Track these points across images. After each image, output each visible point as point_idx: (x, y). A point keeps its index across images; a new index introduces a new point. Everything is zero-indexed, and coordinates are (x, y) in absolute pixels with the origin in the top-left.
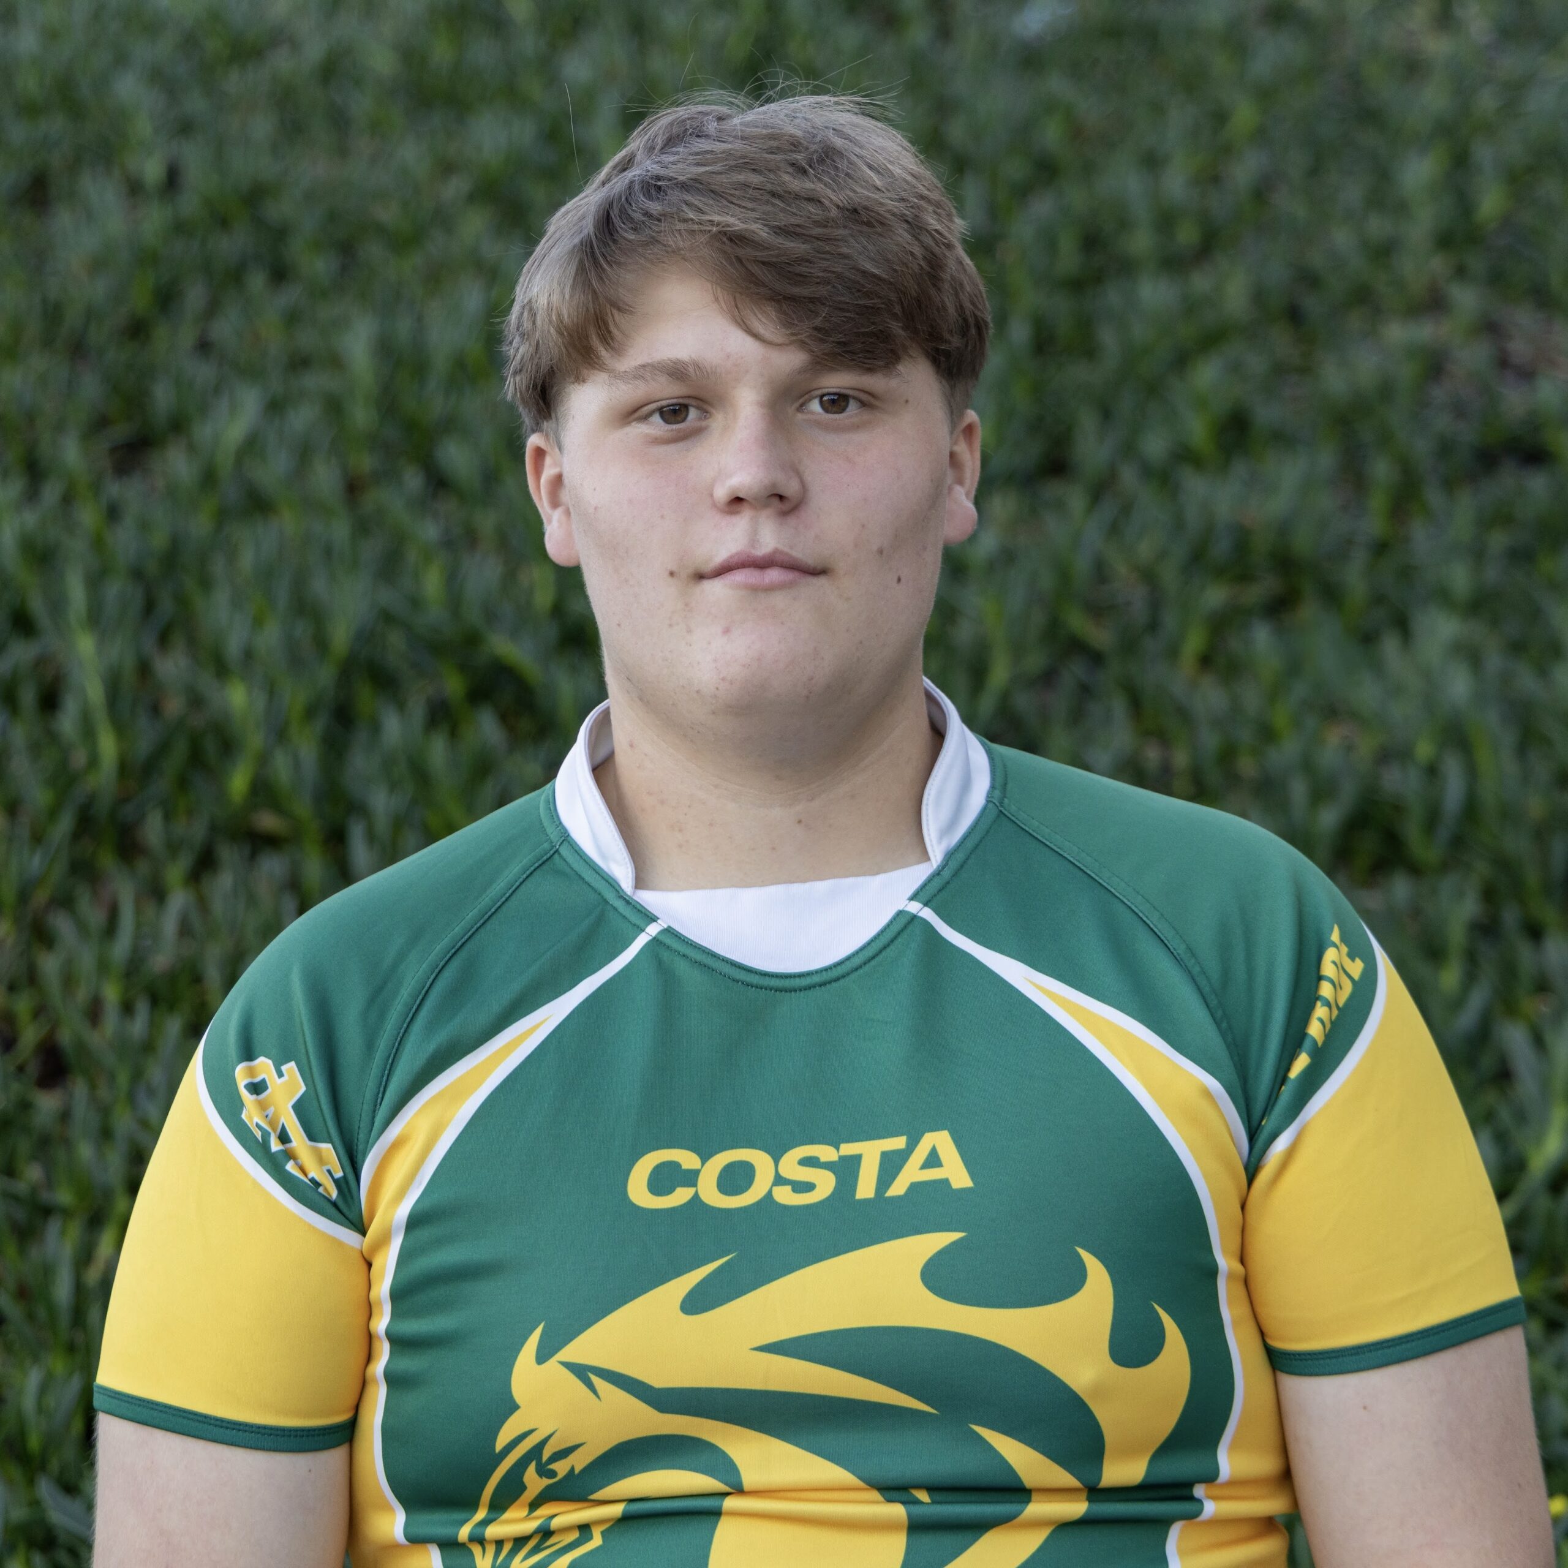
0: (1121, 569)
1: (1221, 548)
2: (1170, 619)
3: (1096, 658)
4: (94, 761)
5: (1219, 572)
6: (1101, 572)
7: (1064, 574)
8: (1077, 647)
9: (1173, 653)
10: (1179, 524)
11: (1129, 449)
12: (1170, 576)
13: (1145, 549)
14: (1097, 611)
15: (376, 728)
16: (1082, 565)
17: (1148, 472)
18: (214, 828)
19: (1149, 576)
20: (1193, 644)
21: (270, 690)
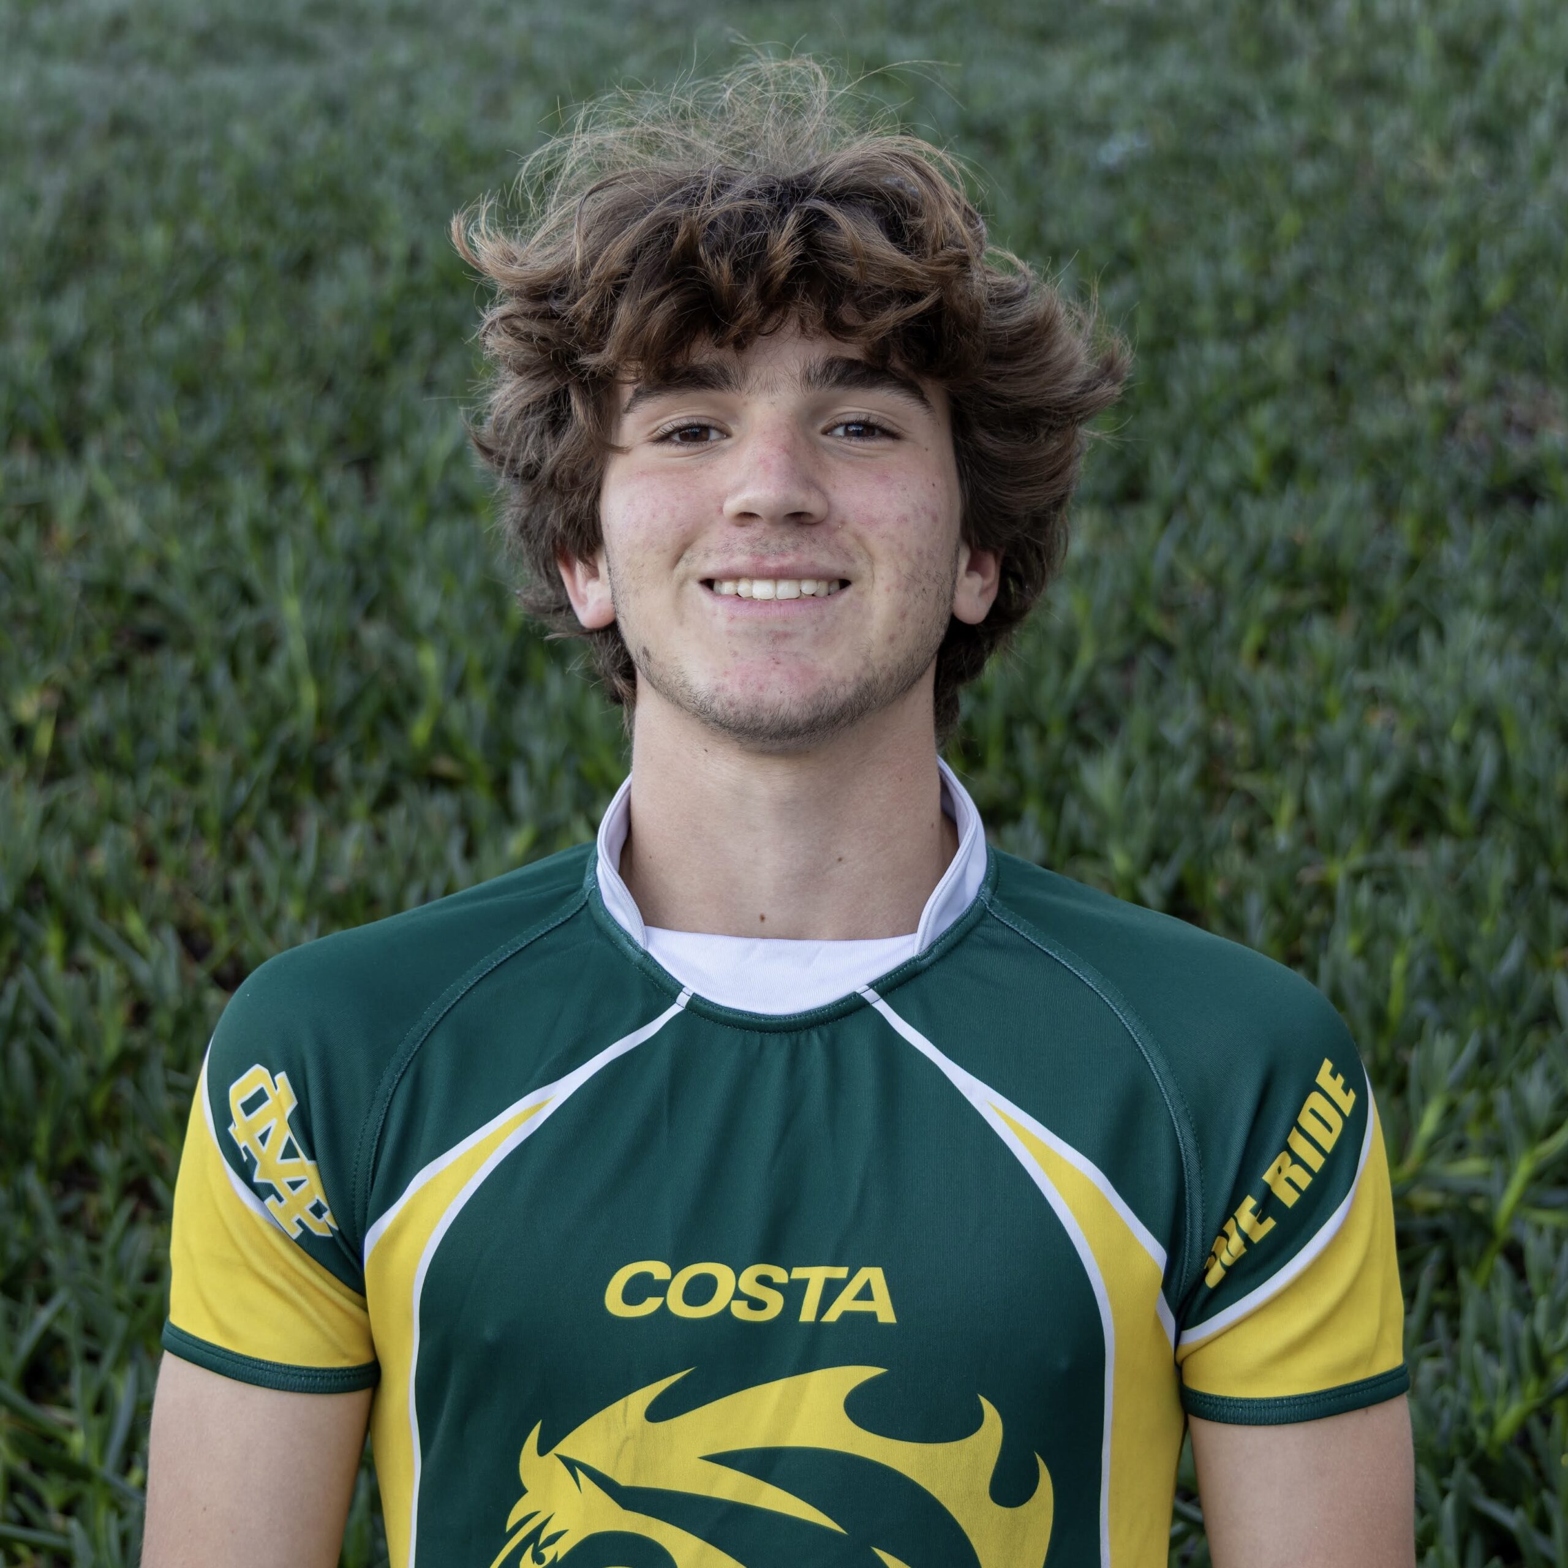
0: (1189, 574)
1: (1276, 559)
2: (1232, 618)
3: (1168, 650)
5: (1275, 579)
6: (1172, 577)
7: (1141, 579)
8: (1150, 638)
9: (1235, 644)
10: (1240, 540)
11: (1198, 475)
12: (1233, 579)
13: (1212, 558)
14: (1170, 609)
15: (542, 687)
16: (1157, 571)
17: (1213, 494)
18: (395, 768)
19: (1215, 581)
20: (1252, 638)
21: (451, 654)
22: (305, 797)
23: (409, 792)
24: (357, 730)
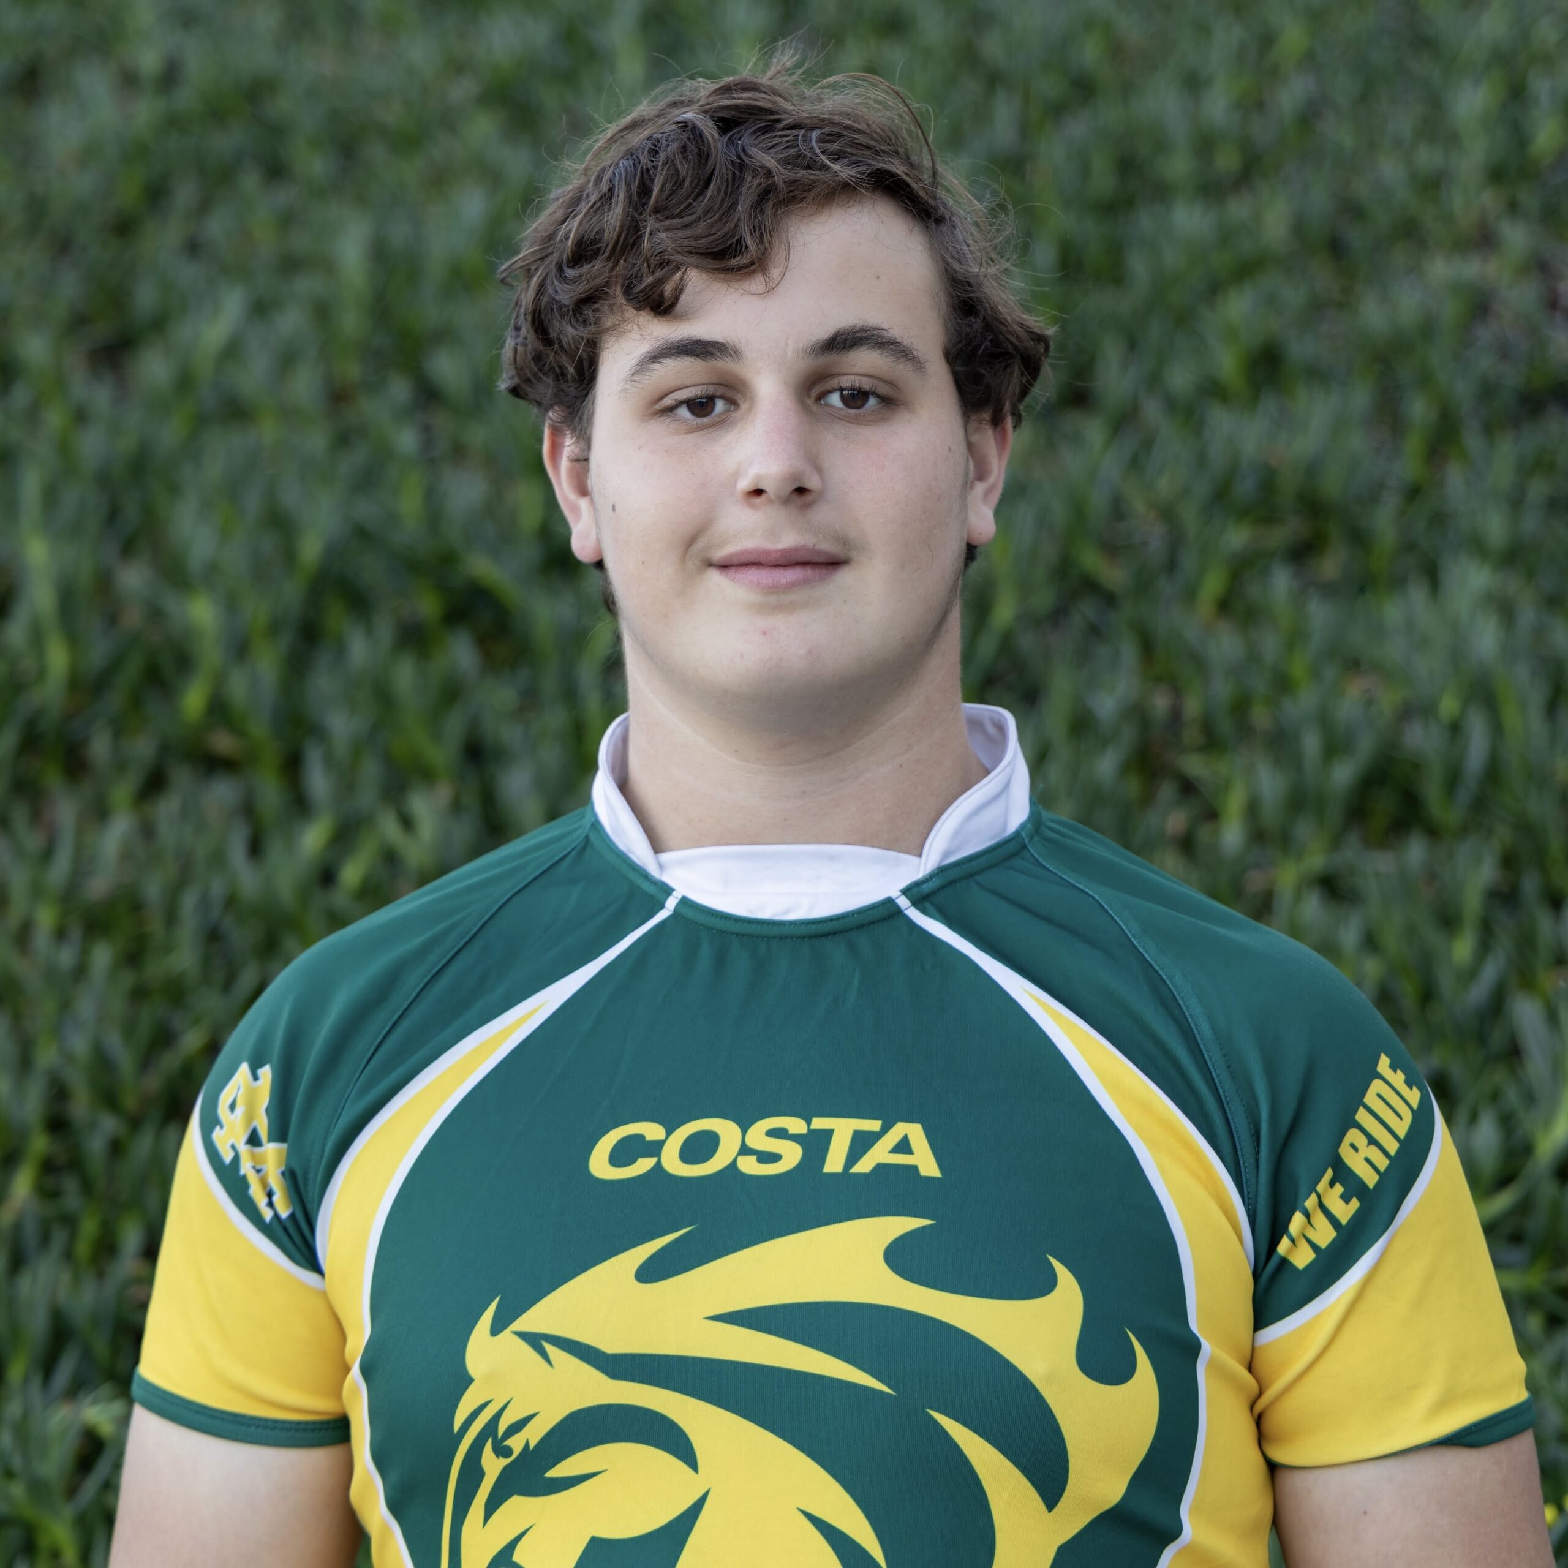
0: (1138, 505)
1: (1246, 488)
2: (1189, 561)
3: (1110, 599)
4: (42, 672)
5: (1243, 513)
6: (1118, 509)
7: (1078, 510)
8: (1090, 586)
9: (1190, 594)
10: (1201, 459)
11: (1154, 381)
12: (1190, 515)
13: (1165, 486)
14: (1112, 549)
15: (341, 650)
16: (1098, 502)
17: (1171, 404)
18: (165, 750)
19: (1167, 514)
20: (1213, 585)
21: (231, 605)
22: (53, 779)
23: (182, 777)
24: (115, 700)
